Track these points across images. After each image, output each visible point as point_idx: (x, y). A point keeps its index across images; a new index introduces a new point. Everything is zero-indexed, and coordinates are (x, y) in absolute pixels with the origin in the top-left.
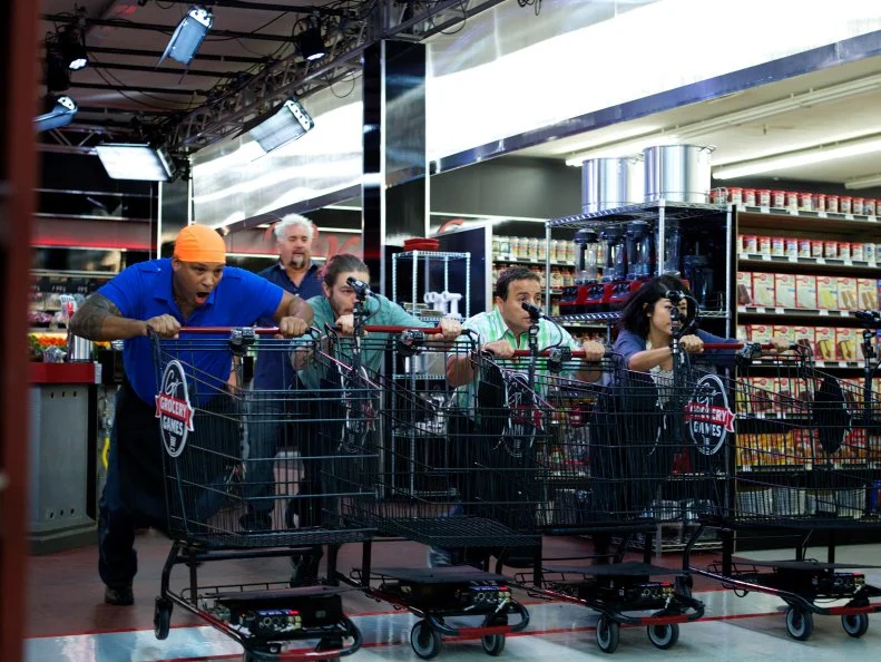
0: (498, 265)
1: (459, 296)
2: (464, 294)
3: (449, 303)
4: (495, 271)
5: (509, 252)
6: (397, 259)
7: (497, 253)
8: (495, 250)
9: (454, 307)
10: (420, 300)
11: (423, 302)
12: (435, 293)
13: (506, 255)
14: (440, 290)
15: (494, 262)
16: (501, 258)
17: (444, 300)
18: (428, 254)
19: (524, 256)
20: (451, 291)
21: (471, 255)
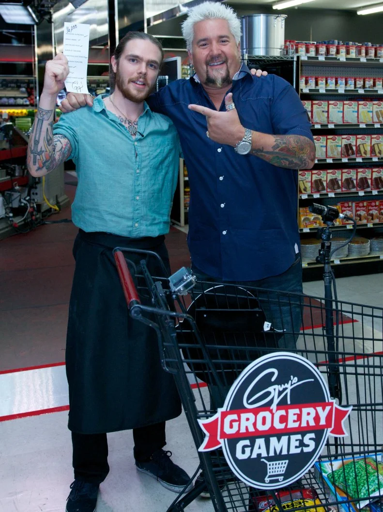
7: (185, 75)
8: (183, 73)
21: (169, 78)
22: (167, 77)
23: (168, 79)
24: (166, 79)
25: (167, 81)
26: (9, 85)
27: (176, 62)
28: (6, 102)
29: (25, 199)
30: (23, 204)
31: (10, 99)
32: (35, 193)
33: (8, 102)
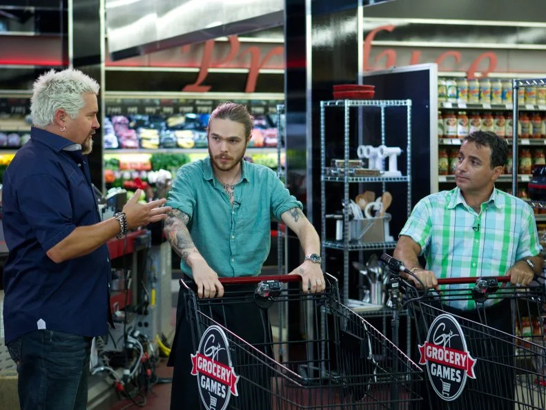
0: (444, 113)
1: (398, 150)
2: (404, 147)
3: (387, 161)
4: (441, 121)
5: (457, 97)
6: (326, 108)
7: (444, 99)
8: (440, 96)
9: (393, 163)
10: (353, 155)
11: (357, 158)
12: (371, 148)
13: (454, 101)
14: (376, 144)
15: (439, 110)
16: (448, 105)
17: (381, 157)
18: (361, 103)
19: (475, 101)
20: (388, 145)
21: (413, 103)
22: (409, 103)
23: (412, 107)
24: (406, 107)
25: (409, 110)
26: (13, 109)
27: (427, 73)
28: (3, 142)
29: (132, 335)
30: (131, 346)
31: (10, 136)
32: (143, 322)
33: (8, 141)
